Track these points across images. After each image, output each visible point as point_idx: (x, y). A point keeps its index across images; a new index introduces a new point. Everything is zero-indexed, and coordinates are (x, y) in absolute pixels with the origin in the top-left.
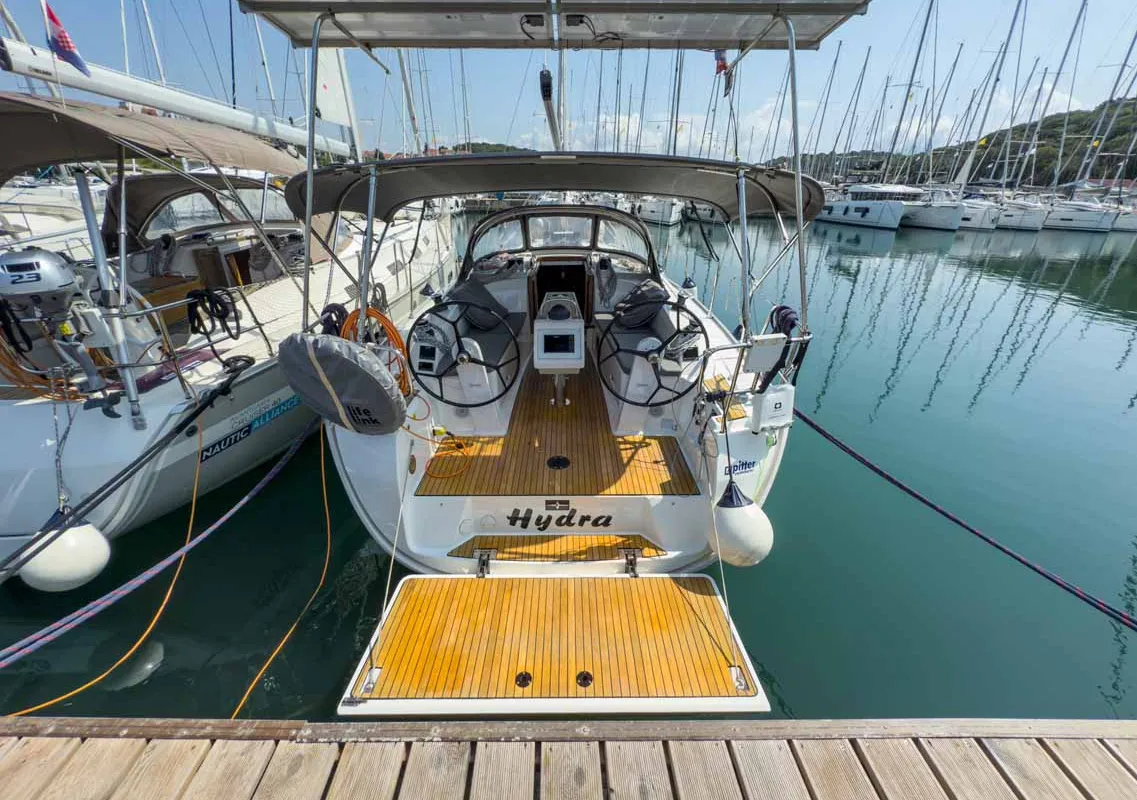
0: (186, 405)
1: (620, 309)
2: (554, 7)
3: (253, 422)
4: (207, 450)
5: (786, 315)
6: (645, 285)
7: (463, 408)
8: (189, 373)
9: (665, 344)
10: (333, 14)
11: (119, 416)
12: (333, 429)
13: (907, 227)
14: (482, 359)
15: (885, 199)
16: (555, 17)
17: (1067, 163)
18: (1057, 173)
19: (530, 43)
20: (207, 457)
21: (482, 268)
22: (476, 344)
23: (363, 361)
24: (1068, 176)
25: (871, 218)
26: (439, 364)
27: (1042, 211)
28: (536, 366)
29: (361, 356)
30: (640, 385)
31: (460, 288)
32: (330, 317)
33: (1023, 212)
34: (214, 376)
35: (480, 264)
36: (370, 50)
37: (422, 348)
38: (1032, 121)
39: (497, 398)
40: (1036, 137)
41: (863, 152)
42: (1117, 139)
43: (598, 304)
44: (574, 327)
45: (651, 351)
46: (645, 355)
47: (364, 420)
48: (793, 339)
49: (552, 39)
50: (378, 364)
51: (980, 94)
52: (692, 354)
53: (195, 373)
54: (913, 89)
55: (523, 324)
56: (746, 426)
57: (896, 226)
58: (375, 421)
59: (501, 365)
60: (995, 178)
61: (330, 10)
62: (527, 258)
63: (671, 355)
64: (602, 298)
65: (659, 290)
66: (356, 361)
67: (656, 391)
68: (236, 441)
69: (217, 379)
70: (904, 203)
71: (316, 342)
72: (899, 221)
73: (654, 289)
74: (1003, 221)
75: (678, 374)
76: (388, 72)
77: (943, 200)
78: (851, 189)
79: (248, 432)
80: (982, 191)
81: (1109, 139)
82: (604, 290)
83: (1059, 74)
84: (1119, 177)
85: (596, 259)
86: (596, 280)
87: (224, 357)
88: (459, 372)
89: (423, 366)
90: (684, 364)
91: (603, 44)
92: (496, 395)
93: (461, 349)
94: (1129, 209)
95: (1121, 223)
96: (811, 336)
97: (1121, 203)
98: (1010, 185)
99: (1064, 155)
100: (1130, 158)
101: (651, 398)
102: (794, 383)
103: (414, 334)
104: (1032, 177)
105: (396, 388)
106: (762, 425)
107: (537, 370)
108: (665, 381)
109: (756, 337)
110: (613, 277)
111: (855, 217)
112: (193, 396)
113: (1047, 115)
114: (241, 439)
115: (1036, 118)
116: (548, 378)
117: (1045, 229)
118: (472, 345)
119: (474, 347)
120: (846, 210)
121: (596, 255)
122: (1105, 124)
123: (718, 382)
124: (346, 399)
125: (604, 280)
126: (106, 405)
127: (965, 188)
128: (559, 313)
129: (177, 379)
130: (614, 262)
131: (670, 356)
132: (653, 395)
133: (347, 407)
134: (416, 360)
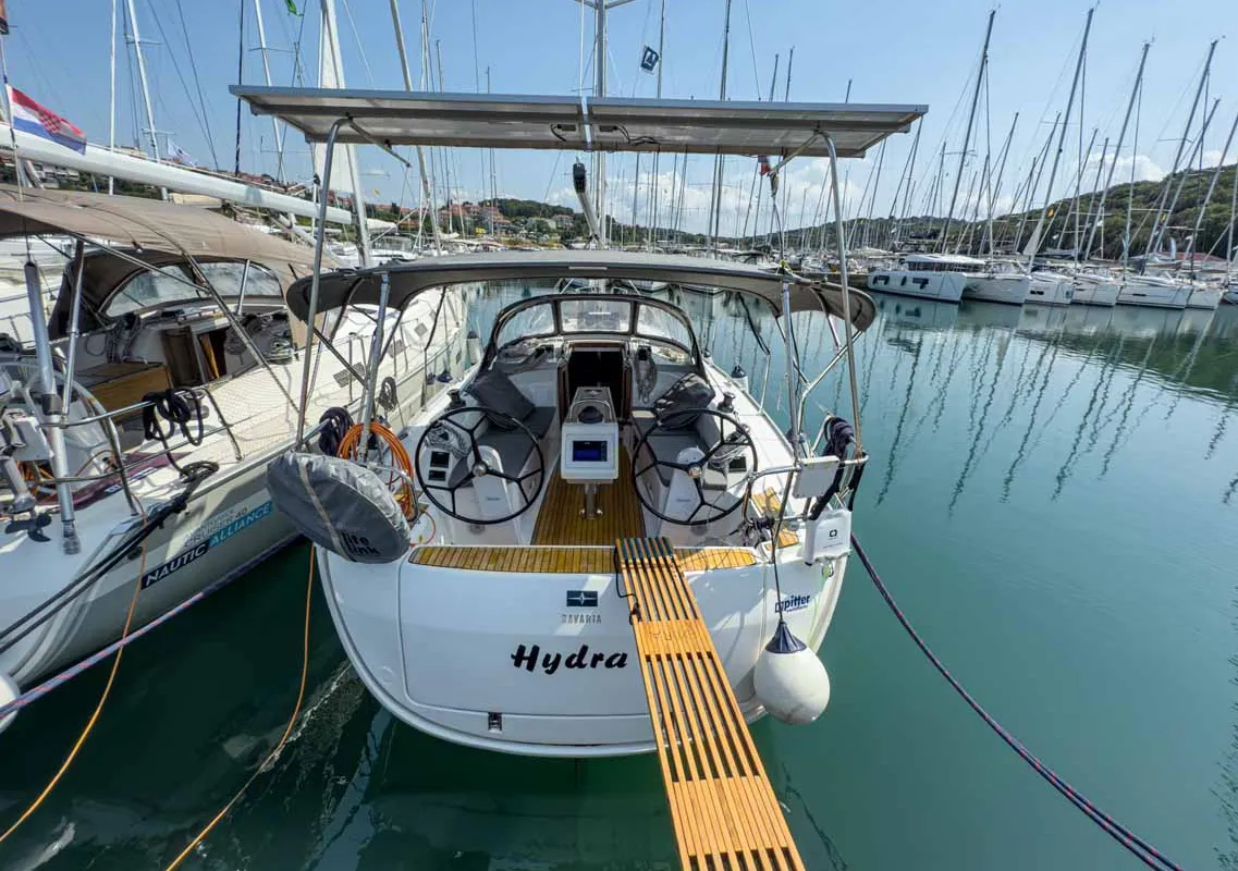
0: (131, 524)
1: (661, 406)
2: (586, 118)
3: (212, 538)
4: (153, 574)
5: (841, 429)
6: (688, 380)
7: (478, 524)
8: (139, 482)
9: (708, 456)
10: (351, 118)
11: (48, 540)
12: (325, 555)
13: (970, 300)
14: (502, 471)
15: (944, 270)
16: (587, 127)
17: (1136, 234)
18: (1126, 244)
19: (561, 144)
20: (152, 582)
21: (507, 355)
22: (495, 453)
23: (362, 486)
24: (1137, 248)
25: (930, 290)
26: (453, 473)
27: (1113, 285)
28: (564, 476)
29: (361, 480)
30: (680, 500)
31: (480, 382)
32: (330, 423)
33: (1094, 286)
34: (168, 485)
35: (506, 351)
36: (390, 146)
37: (435, 455)
38: (1098, 190)
39: (518, 514)
40: (1101, 209)
41: (923, 217)
42: (1186, 211)
43: (636, 400)
44: (607, 432)
45: (692, 464)
46: (686, 468)
47: (360, 549)
48: (847, 462)
49: (585, 142)
50: (379, 487)
51: (1041, 161)
52: (738, 465)
53: (146, 483)
54: (967, 158)
55: (551, 421)
56: (799, 555)
57: (958, 299)
58: (373, 551)
59: (523, 478)
60: (1063, 248)
61: (347, 114)
62: (557, 344)
63: (717, 465)
64: (640, 392)
65: (703, 387)
66: (355, 485)
67: (699, 507)
68: (188, 561)
69: (172, 489)
70: (965, 274)
71: (310, 464)
72: (961, 293)
73: (697, 386)
74: (1078, 296)
75: (723, 488)
76: (408, 165)
77: (1010, 272)
78: (907, 259)
79: (205, 549)
80: (1049, 263)
81: (1176, 211)
82: (643, 385)
83: (1119, 147)
84: (1190, 251)
85: (634, 346)
86: (634, 372)
87: (182, 463)
88: (475, 485)
89: (435, 476)
90: (730, 475)
91: (639, 147)
92: (517, 509)
93: (478, 460)
94: (1203, 285)
95: (1196, 300)
96: (867, 458)
97: (1194, 278)
98: (1081, 258)
99: (1133, 227)
100: (1200, 233)
101: (692, 516)
102: (850, 508)
103: (426, 438)
104: (1102, 248)
105: (399, 515)
106: (815, 557)
107: (565, 480)
108: (709, 496)
109: (805, 461)
110: (653, 369)
111: (915, 288)
112: (140, 513)
113: (1111, 186)
114: (195, 557)
115: (1101, 188)
116: (578, 486)
117: (1120, 304)
118: (491, 455)
119: (493, 457)
120: (904, 281)
121: (635, 341)
122: (1171, 195)
123: (768, 499)
124: (340, 526)
125: (643, 373)
126: (33, 527)
127: (1035, 261)
128: (590, 415)
129: (122, 491)
130: (655, 350)
131: (716, 467)
132: (697, 511)
133: (342, 534)
134: (426, 469)
